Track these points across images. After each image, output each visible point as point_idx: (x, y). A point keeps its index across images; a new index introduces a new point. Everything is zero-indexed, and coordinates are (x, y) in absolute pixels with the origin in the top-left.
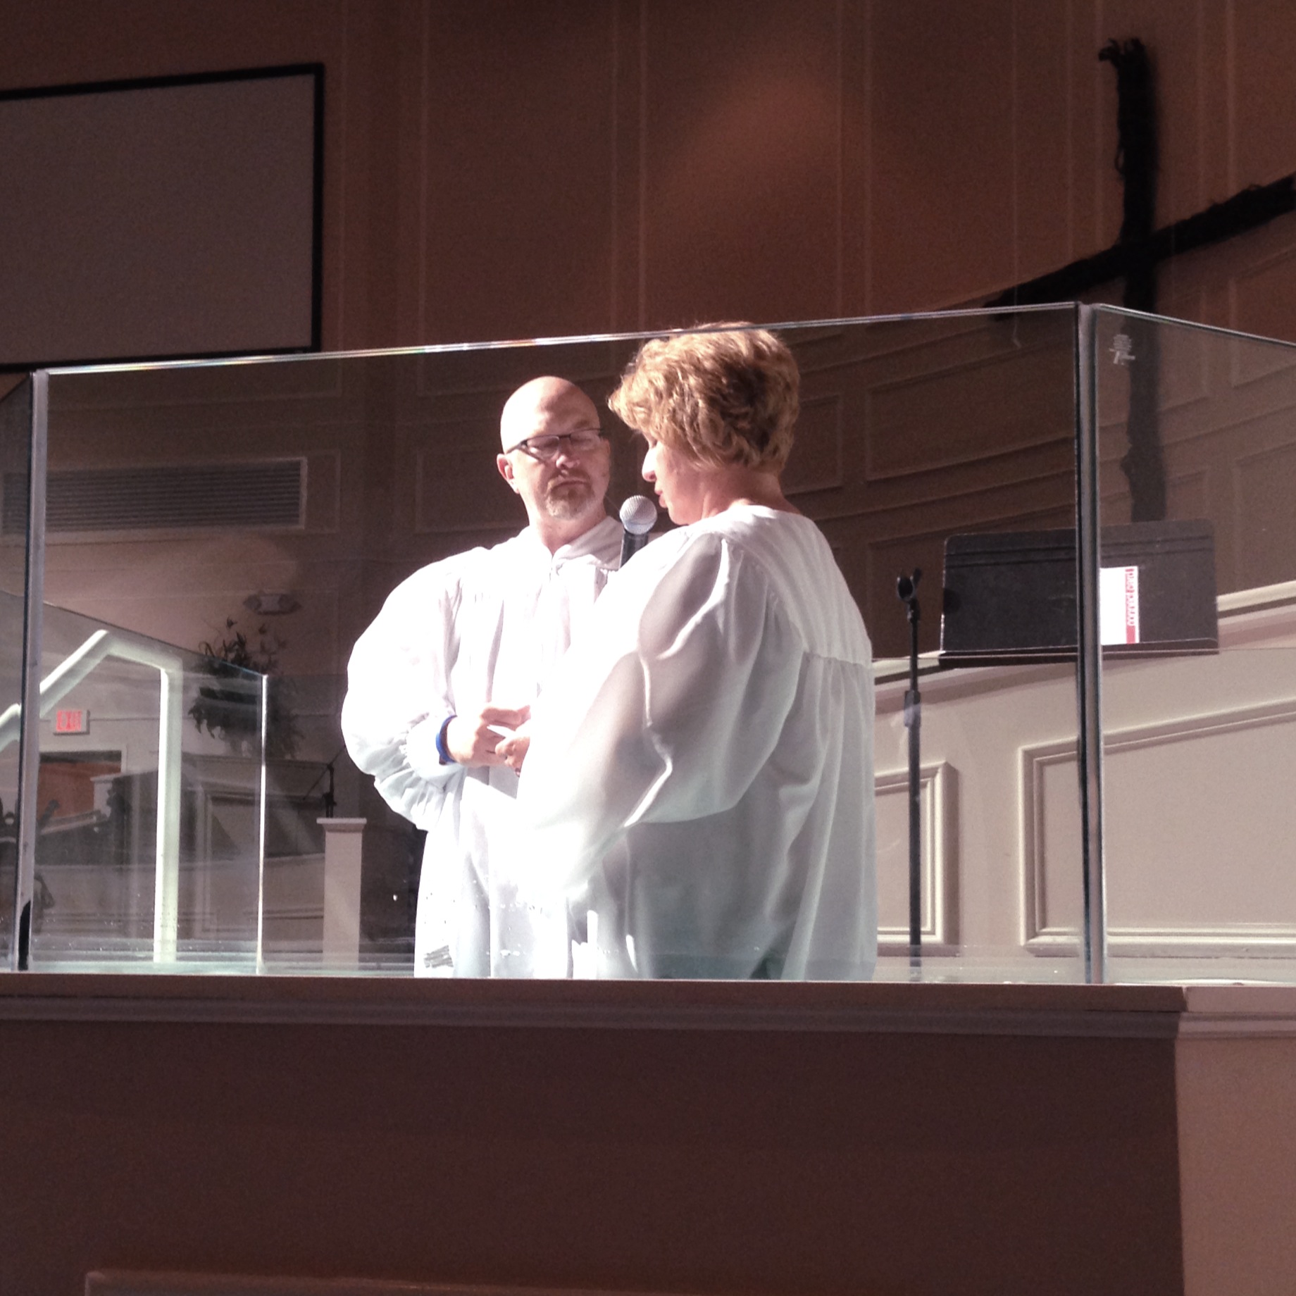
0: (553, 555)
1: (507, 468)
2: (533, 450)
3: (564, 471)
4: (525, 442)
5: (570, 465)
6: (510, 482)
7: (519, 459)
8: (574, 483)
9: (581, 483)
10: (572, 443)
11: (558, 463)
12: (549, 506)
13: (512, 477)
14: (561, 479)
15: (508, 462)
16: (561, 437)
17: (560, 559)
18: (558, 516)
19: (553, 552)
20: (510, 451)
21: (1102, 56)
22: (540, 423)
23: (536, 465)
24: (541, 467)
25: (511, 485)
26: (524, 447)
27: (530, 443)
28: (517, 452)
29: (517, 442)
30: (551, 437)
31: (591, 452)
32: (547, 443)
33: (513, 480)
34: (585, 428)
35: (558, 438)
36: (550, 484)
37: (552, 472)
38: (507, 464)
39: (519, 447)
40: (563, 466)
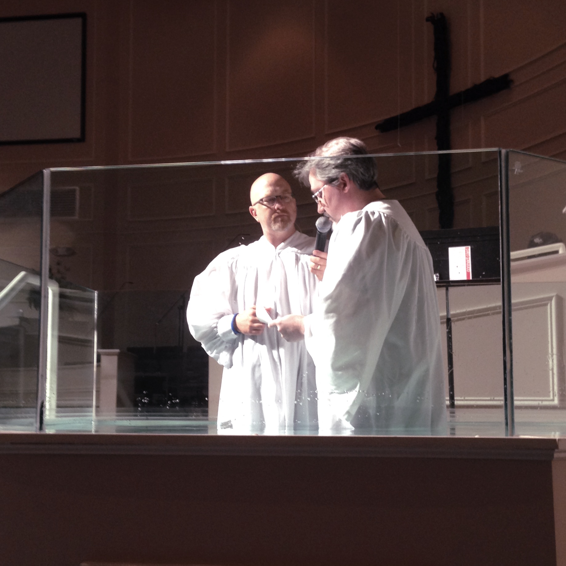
0: (276, 248)
1: (253, 212)
2: (265, 203)
3: (278, 211)
4: (262, 200)
5: (281, 208)
6: (255, 217)
7: (259, 207)
8: (283, 215)
9: (285, 216)
10: (281, 199)
11: (276, 207)
12: (272, 226)
13: (256, 215)
14: (276, 214)
15: (254, 209)
16: (277, 197)
17: (279, 250)
18: (277, 230)
19: (276, 246)
20: (255, 205)
21: (428, 20)
22: (268, 191)
23: (266, 209)
24: (268, 210)
25: (255, 219)
26: (261, 202)
27: (264, 200)
28: (258, 204)
29: (258, 200)
30: (272, 197)
31: (288, 203)
32: (271, 199)
33: (256, 217)
34: (286, 193)
35: (275, 197)
36: (273, 216)
37: (273, 211)
38: (253, 210)
39: (259, 202)
40: (278, 209)
